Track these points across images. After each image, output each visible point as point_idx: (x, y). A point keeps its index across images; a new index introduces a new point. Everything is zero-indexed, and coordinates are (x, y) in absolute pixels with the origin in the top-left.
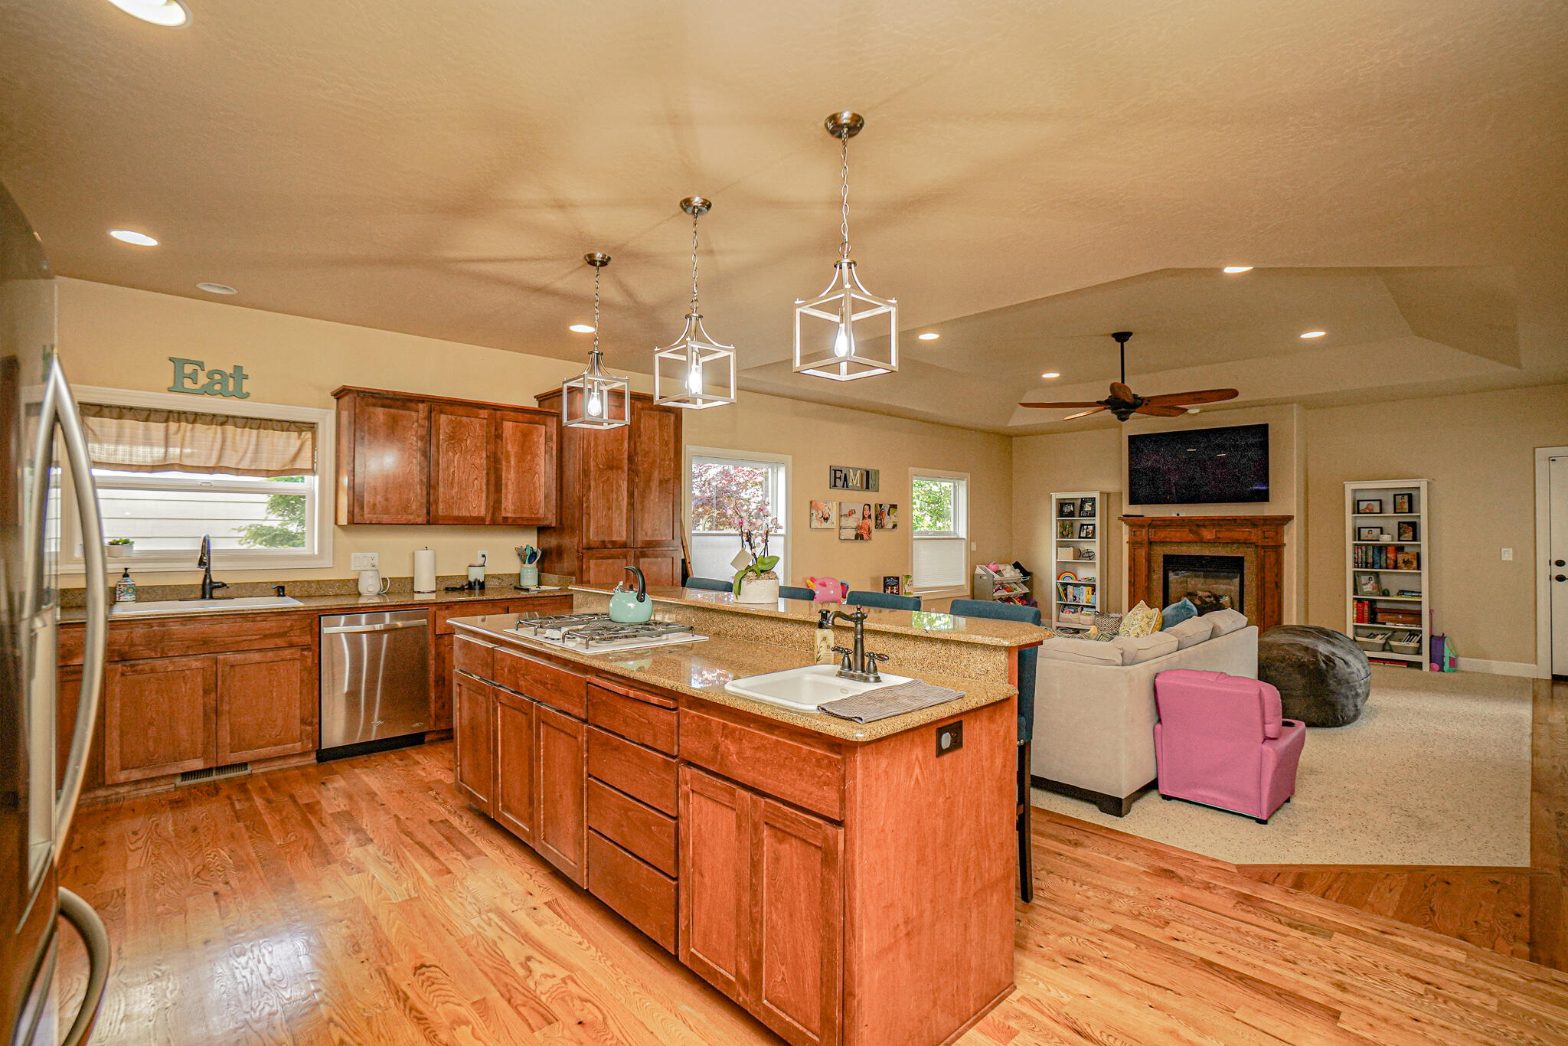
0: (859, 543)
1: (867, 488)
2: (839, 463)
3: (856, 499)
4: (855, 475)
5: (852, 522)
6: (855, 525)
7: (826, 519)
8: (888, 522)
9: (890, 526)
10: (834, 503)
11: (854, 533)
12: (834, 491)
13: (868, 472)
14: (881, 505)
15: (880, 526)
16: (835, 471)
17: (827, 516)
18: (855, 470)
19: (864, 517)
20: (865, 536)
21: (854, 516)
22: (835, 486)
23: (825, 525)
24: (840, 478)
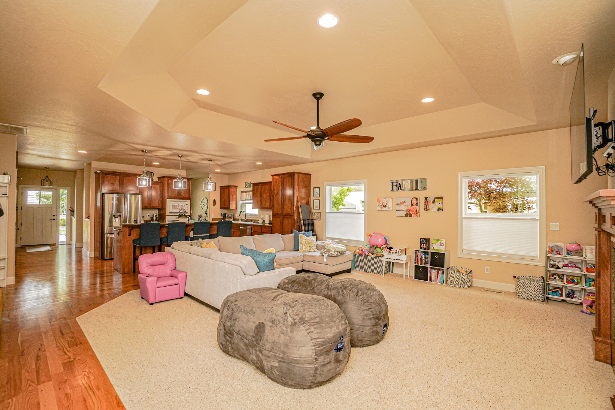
0: (409, 218)
1: (417, 188)
2: (394, 179)
3: (407, 195)
4: (406, 183)
5: (403, 207)
6: (406, 209)
7: (385, 206)
8: (432, 207)
9: (436, 209)
10: (390, 199)
11: (405, 213)
12: (393, 192)
13: (417, 181)
14: (426, 198)
15: (427, 209)
16: (393, 183)
17: (385, 204)
18: (406, 181)
19: (412, 205)
20: (413, 215)
21: (404, 204)
22: (393, 190)
23: (384, 209)
24: (396, 186)
